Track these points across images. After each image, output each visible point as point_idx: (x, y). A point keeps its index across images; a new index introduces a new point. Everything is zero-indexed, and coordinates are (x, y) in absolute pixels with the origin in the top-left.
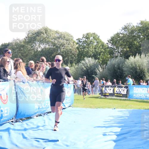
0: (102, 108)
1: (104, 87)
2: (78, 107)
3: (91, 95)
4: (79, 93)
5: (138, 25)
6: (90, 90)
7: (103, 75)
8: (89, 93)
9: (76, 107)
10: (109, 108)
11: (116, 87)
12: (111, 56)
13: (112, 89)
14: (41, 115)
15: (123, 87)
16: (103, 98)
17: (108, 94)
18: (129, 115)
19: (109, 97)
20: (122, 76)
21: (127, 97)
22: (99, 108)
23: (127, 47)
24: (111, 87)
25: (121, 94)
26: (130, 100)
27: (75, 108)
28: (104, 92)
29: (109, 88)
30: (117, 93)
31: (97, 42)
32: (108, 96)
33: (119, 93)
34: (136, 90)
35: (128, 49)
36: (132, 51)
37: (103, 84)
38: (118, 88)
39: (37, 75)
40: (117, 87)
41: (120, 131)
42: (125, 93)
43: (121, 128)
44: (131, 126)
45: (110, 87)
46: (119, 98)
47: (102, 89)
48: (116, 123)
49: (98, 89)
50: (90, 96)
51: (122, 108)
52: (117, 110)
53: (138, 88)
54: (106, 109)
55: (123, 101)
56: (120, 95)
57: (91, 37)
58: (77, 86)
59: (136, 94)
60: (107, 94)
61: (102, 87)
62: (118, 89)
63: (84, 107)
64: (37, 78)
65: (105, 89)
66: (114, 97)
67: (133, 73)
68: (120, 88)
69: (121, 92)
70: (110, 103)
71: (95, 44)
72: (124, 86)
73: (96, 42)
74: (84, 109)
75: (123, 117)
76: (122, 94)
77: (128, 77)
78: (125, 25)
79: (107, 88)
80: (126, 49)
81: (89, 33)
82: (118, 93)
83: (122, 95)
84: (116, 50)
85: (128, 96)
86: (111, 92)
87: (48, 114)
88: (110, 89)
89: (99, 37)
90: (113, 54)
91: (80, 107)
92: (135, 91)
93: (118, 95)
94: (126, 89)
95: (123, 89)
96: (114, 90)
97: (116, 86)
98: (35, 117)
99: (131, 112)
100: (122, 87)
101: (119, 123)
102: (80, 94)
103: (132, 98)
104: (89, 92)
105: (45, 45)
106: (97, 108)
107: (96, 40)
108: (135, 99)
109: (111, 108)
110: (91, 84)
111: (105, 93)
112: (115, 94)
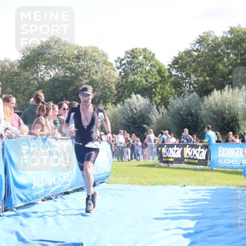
0: (162, 184)
1: (165, 146)
2: (117, 183)
3: (142, 162)
4: (119, 157)
5: (225, 35)
6: (140, 152)
7: (162, 125)
8: (138, 158)
9: (115, 183)
10: (174, 185)
11: (186, 147)
12: (176, 90)
13: (179, 150)
14: (50, 199)
15: (200, 147)
16: (164, 167)
17: (173, 160)
18: (209, 198)
19: (174, 164)
20: (196, 128)
21: (206, 164)
22: (156, 184)
23: (206, 74)
24: (178, 146)
25: (196, 159)
26: (212, 170)
27: (113, 185)
28: (166, 156)
29: (173, 149)
30: (188, 157)
31: (151, 65)
32: (172, 162)
33: (192, 157)
34: (223, 152)
35: (207, 78)
36: (214, 82)
37: (163, 142)
38: (190, 149)
39: (43, 126)
40: (188, 146)
41: (194, 227)
42: (203, 157)
43: (196, 222)
44: (215, 217)
45: (175, 146)
46: (192, 166)
47: (161, 150)
48: (186, 211)
49: (155, 150)
50: (139, 163)
51: (198, 185)
52: (188, 188)
53: (226, 149)
54: (169, 186)
55: (200, 172)
56: (193, 161)
57: (140, 55)
58: (115, 145)
59: (224, 158)
60: (170, 160)
61: (162, 146)
62: (190, 151)
63: (129, 183)
64: (42, 131)
65: (167, 150)
66: (184, 165)
67: (218, 120)
68: (194, 149)
69: (195, 155)
70: (175, 175)
71: (148, 68)
72: (201, 144)
73: (149, 65)
74: (129, 187)
75: (200, 201)
76: (198, 158)
77: (206, 129)
78: (202, 35)
79: (170, 148)
80: (204, 78)
81: (136, 49)
82: (190, 158)
83: (197, 161)
84: (187, 81)
85: (209, 163)
86: (178, 155)
87: (63, 196)
88: (176, 151)
89: (154, 55)
90: (180, 88)
91: (121, 183)
92: (221, 153)
93: (191, 161)
94: (205, 150)
95: (200, 149)
96: (182, 152)
97: (187, 144)
98: (40, 202)
99: (214, 192)
100: (197, 147)
101: (192, 211)
102: (122, 159)
103: (217, 167)
104: (139, 155)
105: (57, 70)
106: (152, 185)
107: (150, 61)
108: (221, 167)
109: (178, 185)
110: (142, 141)
111: (167, 158)
112: (186, 160)
